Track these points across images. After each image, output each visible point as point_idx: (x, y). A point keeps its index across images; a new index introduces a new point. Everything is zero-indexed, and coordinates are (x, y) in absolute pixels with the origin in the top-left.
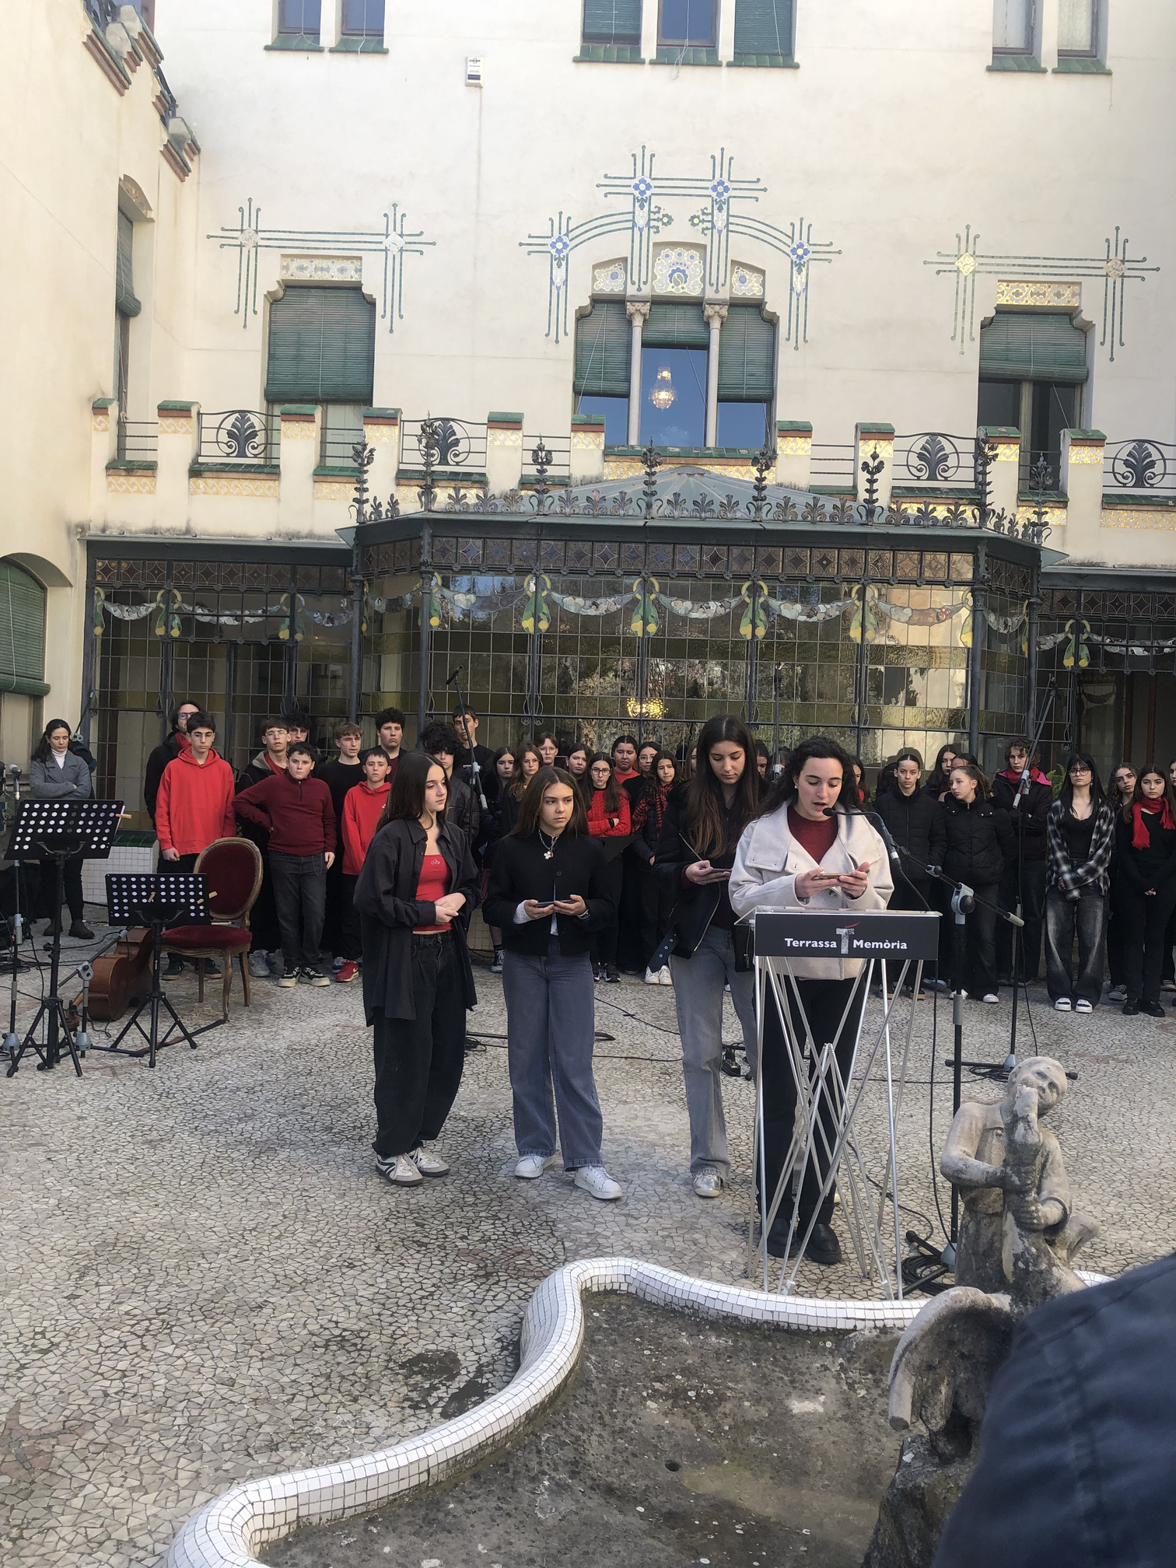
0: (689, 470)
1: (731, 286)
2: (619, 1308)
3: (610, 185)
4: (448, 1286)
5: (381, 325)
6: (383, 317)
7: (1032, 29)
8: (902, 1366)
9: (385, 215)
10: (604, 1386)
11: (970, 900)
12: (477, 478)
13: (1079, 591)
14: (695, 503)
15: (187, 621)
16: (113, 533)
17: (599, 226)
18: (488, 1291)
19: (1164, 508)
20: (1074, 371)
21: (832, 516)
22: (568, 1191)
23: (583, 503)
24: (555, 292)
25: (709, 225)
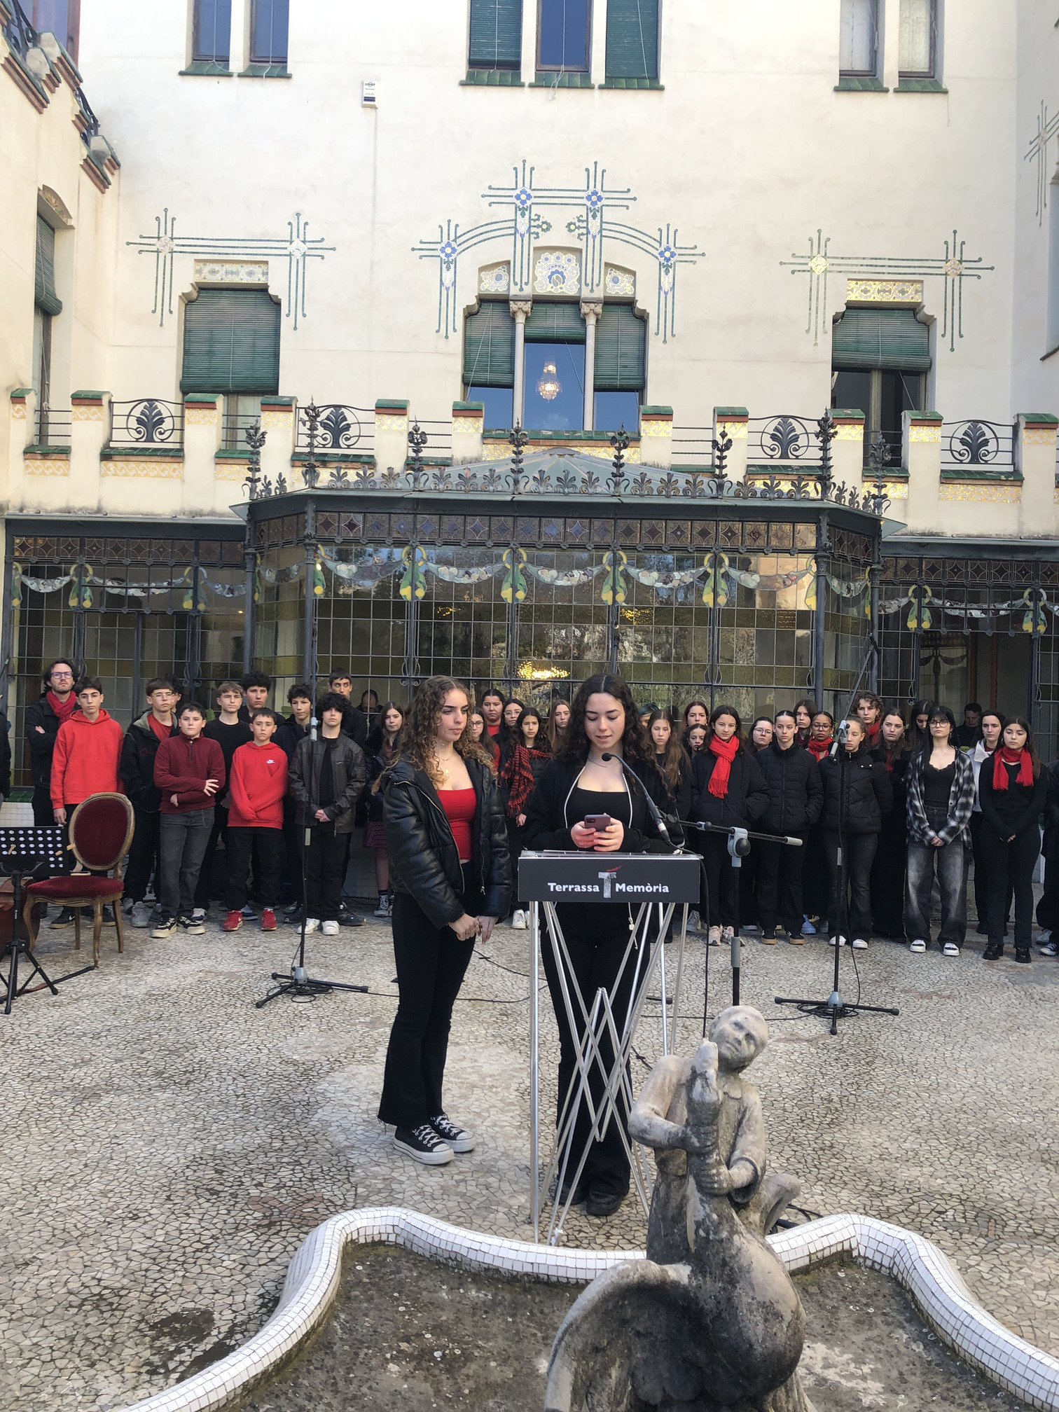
0: (560, 451)
1: (605, 286)
2: (385, 1259)
3: (494, 195)
4: (227, 1237)
5: (286, 324)
6: (288, 315)
7: (876, 52)
8: (561, 1351)
9: (290, 224)
10: (346, 1348)
11: (745, 843)
12: (366, 459)
13: (921, 558)
14: (559, 479)
15: (99, 591)
16: (30, 513)
17: (484, 233)
18: (266, 1242)
19: (998, 482)
20: (919, 361)
21: (684, 491)
22: (376, 1136)
23: (455, 480)
24: (444, 292)
25: (584, 231)
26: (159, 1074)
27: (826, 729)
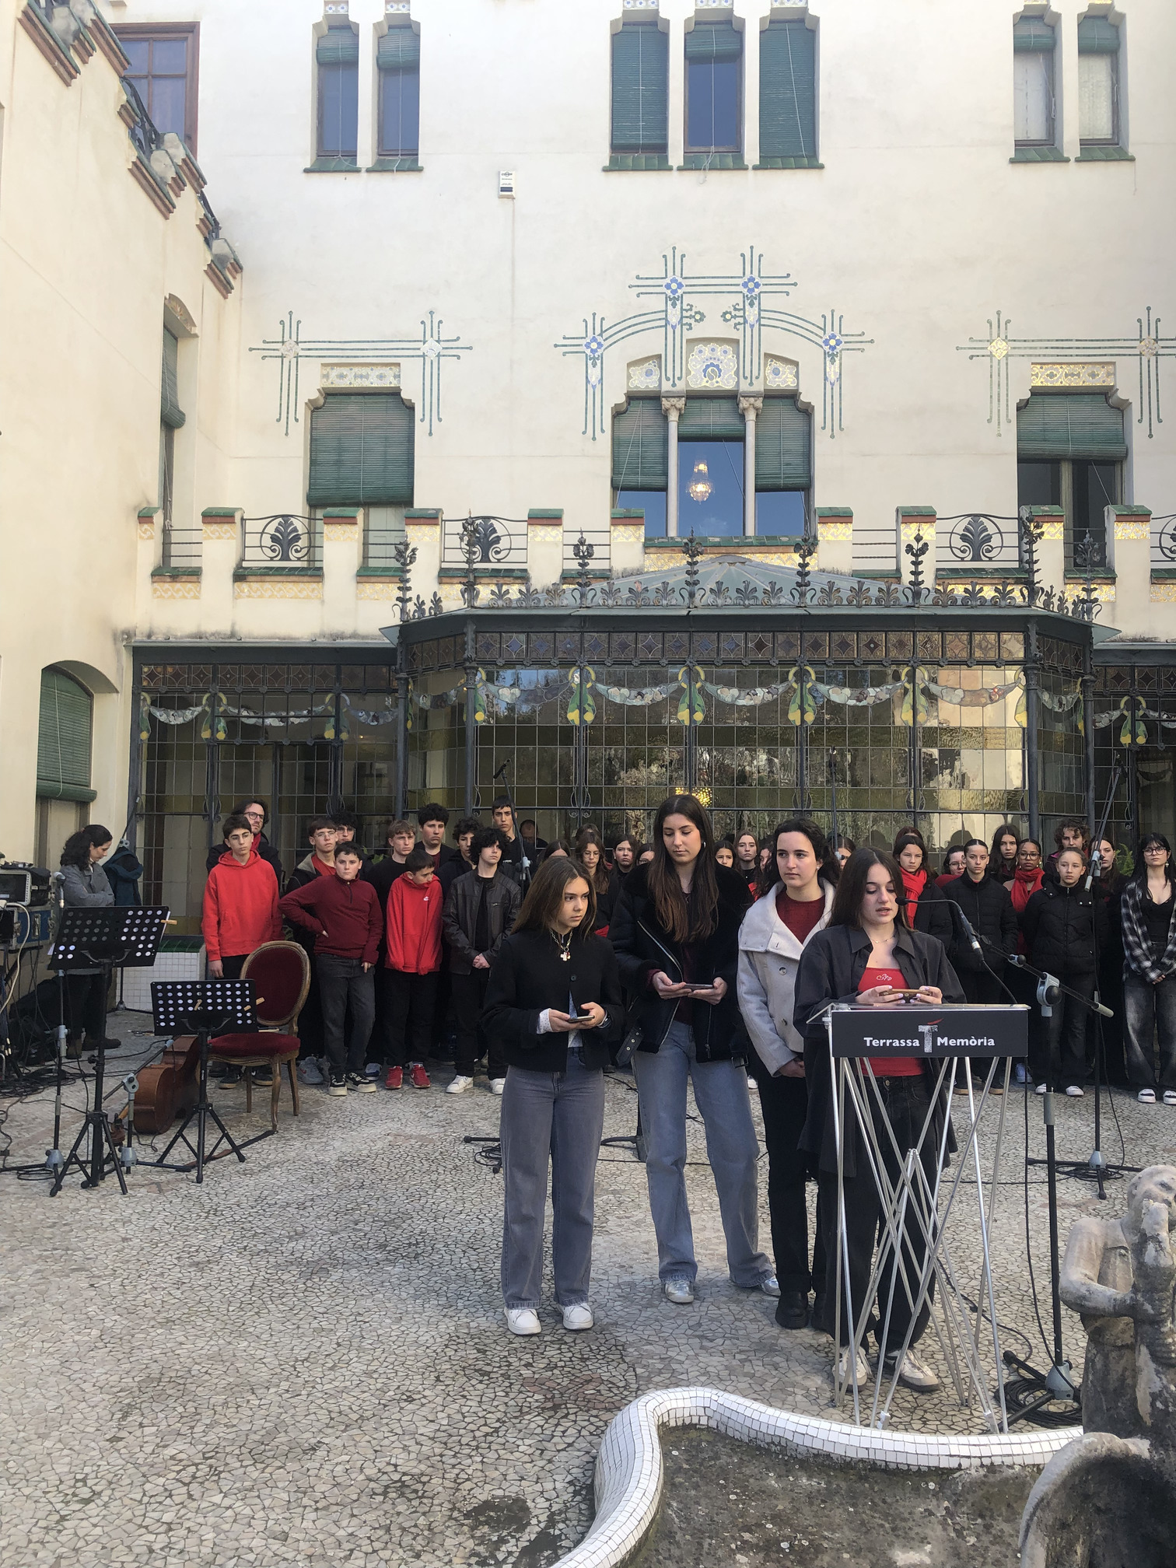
0: (730, 559)
1: (766, 379)
2: (699, 1444)
3: (642, 285)
4: (514, 1421)
5: (420, 429)
6: (422, 420)
7: (1053, 120)
8: (1033, 1527)
9: (423, 322)
10: (688, 1537)
12: (519, 574)
13: (1133, 667)
14: (738, 590)
15: (233, 724)
16: (159, 639)
17: (633, 326)
18: (557, 1425)
20: (1112, 449)
21: (877, 600)
22: (637, 1312)
23: (625, 594)
24: (590, 391)
25: (741, 320)
26: (382, 1247)
27: (1034, 858)
